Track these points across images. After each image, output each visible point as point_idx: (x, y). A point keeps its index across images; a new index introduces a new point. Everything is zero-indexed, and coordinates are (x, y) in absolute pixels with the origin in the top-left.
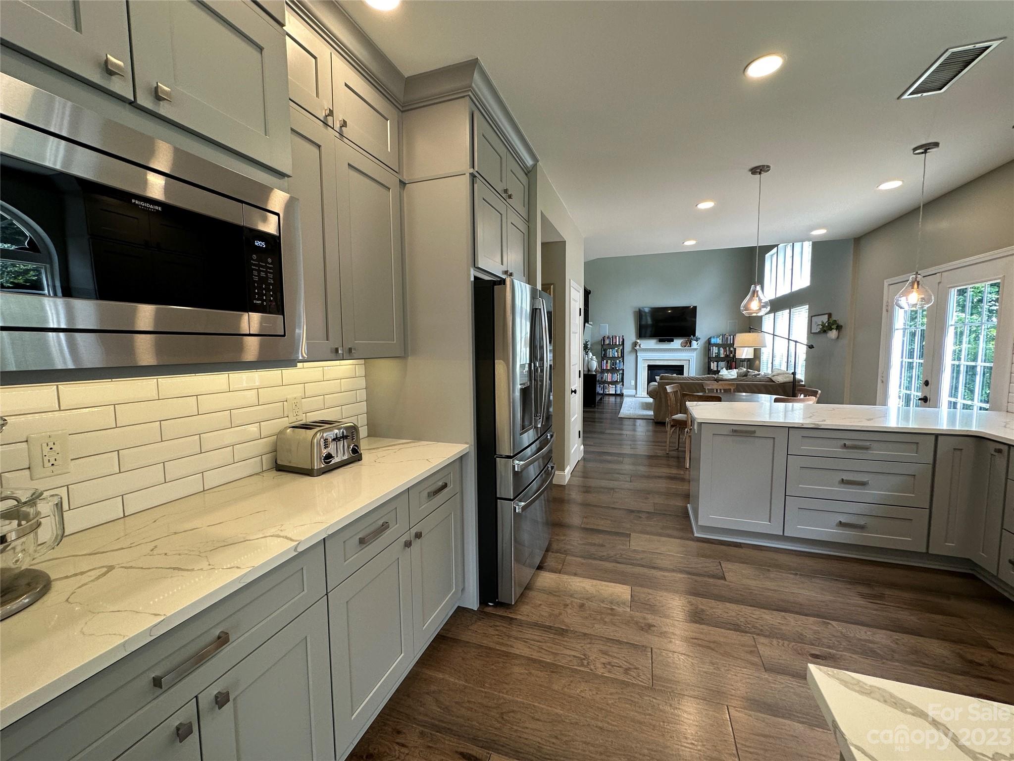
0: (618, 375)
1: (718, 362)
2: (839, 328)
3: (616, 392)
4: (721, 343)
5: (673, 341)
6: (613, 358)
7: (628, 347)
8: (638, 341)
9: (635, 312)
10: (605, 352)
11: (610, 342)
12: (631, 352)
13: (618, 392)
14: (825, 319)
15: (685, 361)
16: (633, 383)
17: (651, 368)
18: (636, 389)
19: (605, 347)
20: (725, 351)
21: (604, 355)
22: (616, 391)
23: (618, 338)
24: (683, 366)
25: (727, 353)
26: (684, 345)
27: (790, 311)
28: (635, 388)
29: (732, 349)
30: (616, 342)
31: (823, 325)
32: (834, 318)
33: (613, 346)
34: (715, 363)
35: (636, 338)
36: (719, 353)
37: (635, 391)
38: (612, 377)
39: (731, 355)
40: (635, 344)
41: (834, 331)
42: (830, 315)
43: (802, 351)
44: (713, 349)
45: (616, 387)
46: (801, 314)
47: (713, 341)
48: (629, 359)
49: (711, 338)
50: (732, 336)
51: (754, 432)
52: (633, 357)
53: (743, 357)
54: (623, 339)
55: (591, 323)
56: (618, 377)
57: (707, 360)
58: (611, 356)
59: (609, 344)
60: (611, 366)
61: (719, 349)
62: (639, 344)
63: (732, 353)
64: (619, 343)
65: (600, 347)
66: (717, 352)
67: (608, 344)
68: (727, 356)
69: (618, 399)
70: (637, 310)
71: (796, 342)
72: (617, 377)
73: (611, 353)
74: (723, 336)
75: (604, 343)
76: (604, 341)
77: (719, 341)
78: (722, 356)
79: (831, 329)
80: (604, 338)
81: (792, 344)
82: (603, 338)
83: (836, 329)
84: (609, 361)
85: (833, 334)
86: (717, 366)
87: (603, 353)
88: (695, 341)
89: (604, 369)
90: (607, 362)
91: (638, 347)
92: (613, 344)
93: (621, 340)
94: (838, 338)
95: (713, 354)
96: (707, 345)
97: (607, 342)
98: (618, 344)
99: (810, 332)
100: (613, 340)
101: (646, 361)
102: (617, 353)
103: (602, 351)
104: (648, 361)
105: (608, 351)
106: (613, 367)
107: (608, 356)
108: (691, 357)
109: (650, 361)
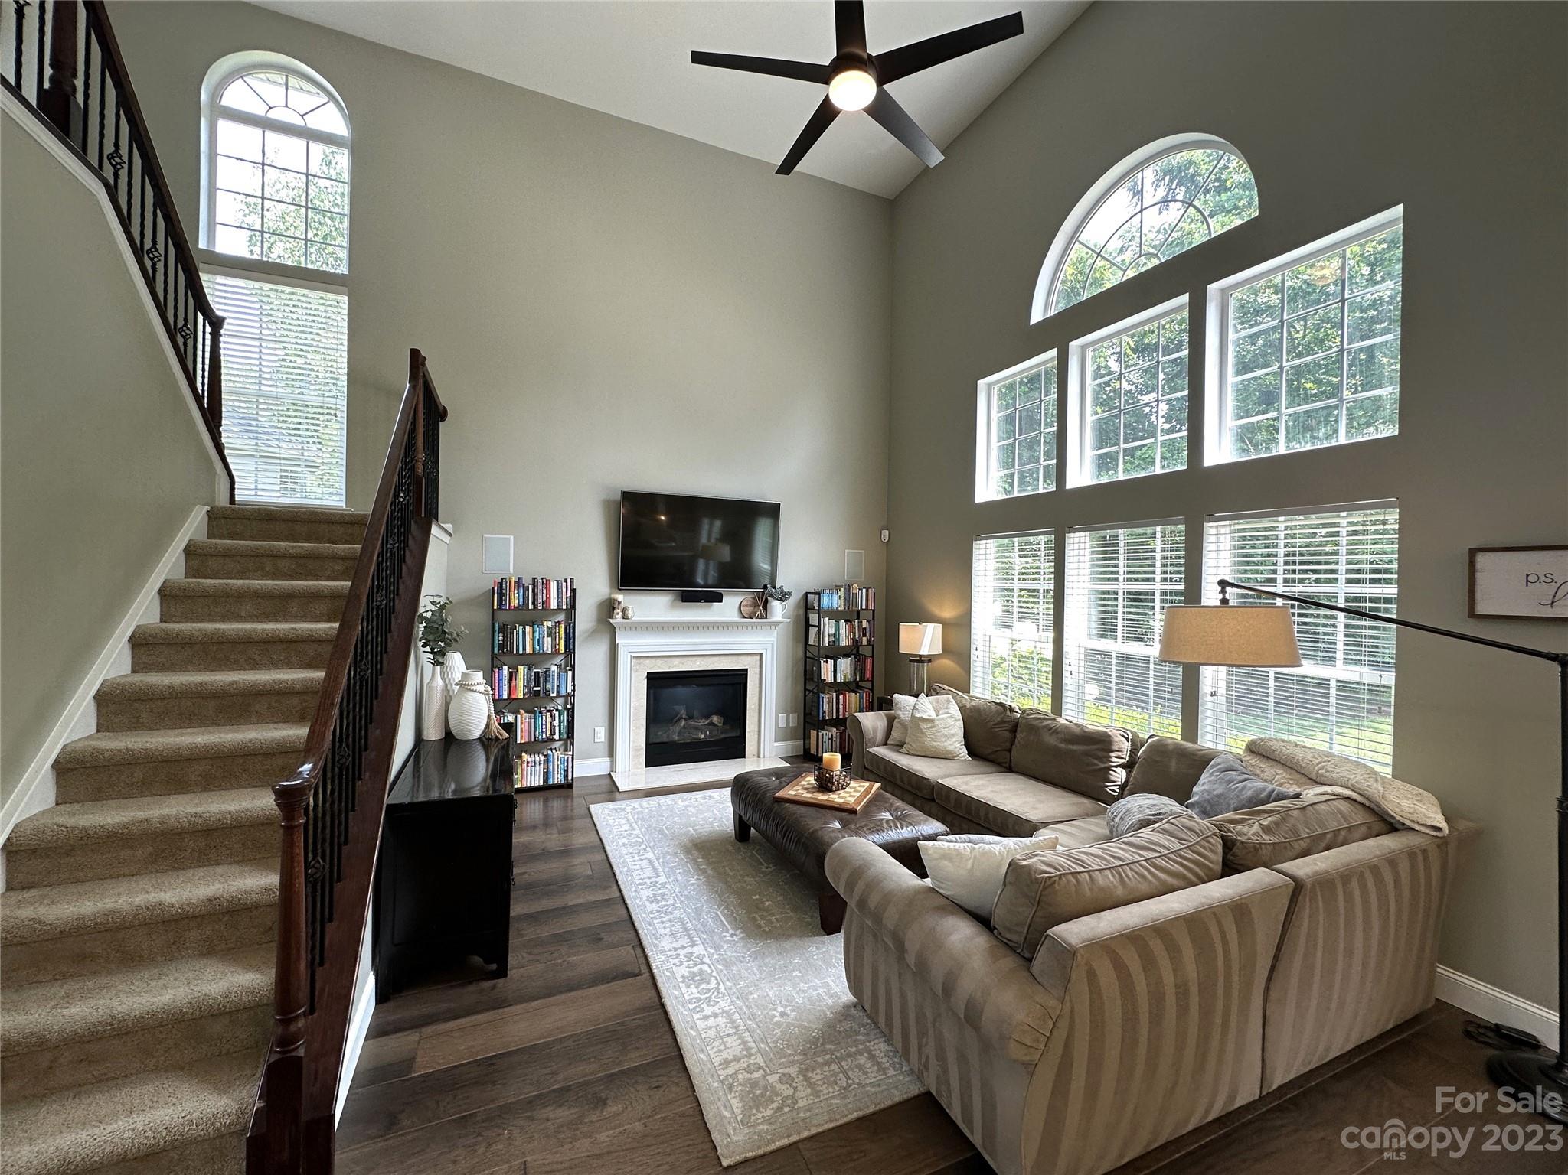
0: (553, 718)
1: (835, 659)
3: (546, 780)
4: (843, 608)
5: (719, 600)
6: (536, 658)
7: (585, 616)
8: (620, 597)
9: (609, 505)
10: (505, 637)
11: (526, 598)
12: (593, 634)
13: (556, 779)
15: (749, 658)
16: (602, 734)
17: (656, 681)
18: (612, 753)
19: (503, 618)
20: (851, 629)
21: (501, 647)
22: (546, 774)
23: (553, 586)
24: (745, 671)
25: (854, 634)
26: (749, 612)
28: (604, 748)
29: (865, 624)
30: (546, 602)
33: (532, 615)
34: (831, 662)
35: (611, 587)
36: (836, 635)
37: (608, 760)
38: (533, 727)
39: (864, 640)
40: (609, 607)
45: (547, 761)
47: (819, 601)
48: (590, 657)
49: (814, 593)
50: (864, 590)
52: (603, 649)
54: (573, 591)
55: (449, 527)
56: (556, 723)
57: (809, 656)
58: (529, 650)
59: (522, 608)
60: (527, 687)
62: (622, 606)
63: (865, 635)
64: (558, 602)
65: (482, 617)
66: (831, 631)
67: (517, 608)
68: (855, 642)
69: (556, 805)
70: (619, 496)
72: (550, 724)
73: (527, 639)
75: (500, 603)
76: (501, 595)
77: (836, 602)
78: (844, 642)
80: (501, 588)
82: (500, 585)
84: (521, 668)
86: (835, 671)
87: (499, 639)
88: (775, 602)
89: (501, 700)
90: (512, 676)
91: (617, 619)
92: (534, 607)
93: (566, 594)
96: (802, 612)
97: (514, 599)
98: (553, 606)
100: (535, 595)
101: (642, 660)
102: (550, 639)
103: (496, 634)
104: (648, 661)
105: (518, 634)
106: (535, 689)
107: (518, 650)
108: (765, 646)
109: (653, 660)
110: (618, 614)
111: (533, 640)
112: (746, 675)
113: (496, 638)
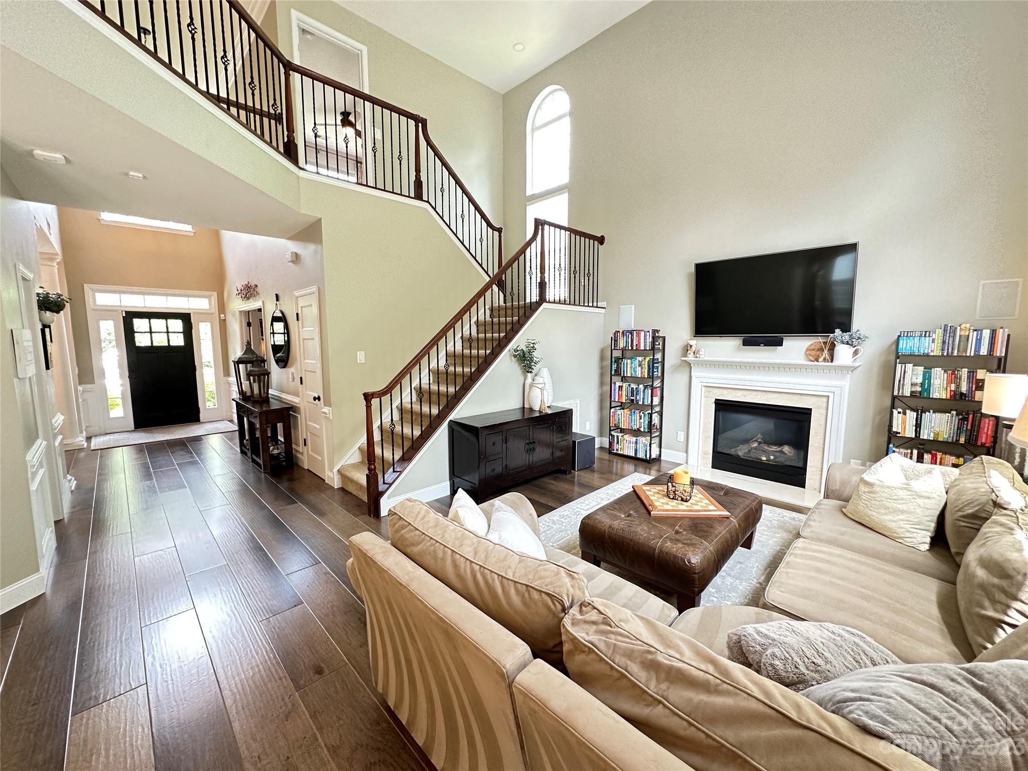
0: (640, 418)
1: (920, 411)
3: (636, 454)
4: (937, 352)
5: (781, 345)
6: (633, 379)
8: (693, 342)
10: (618, 365)
11: (627, 342)
13: (641, 455)
16: (682, 436)
17: (724, 407)
19: (617, 354)
20: (954, 378)
21: (615, 371)
22: (636, 450)
23: (642, 335)
24: (811, 409)
25: (958, 386)
26: (814, 355)
28: (685, 451)
29: (982, 374)
30: (638, 345)
33: (631, 353)
34: (911, 416)
35: (690, 335)
36: (924, 385)
37: (685, 454)
38: (630, 420)
39: (978, 395)
40: (687, 349)
44: (907, 371)
48: (674, 383)
49: (902, 338)
50: (987, 332)
52: (683, 378)
55: (603, 303)
56: (642, 420)
58: (629, 374)
59: (625, 348)
60: (628, 397)
61: (928, 373)
62: (694, 349)
63: (981, 388)
64: (645, 345)
65: (606, 353)
66: (920, 380)
67: (622, 348)
68: (958, 396)
72: (639, 421)
73: (628, 368)
75: (615, 346)
76: (616, 341)
77: (928, 346)
82: (615, 335)
84: (625, 384)
86: (918, 426)
87: (614, 366)
88: (848, 347)
90: (621, 388)
91: (690, 357)
92: (632, 349)
93: (649, 340)
95: (902, 387)
96: (889, 358)
97: (622, 344)
98: (642, 348)
100: (632, 341)
101: (711, 389)
102: (640, 368)
103: (613, 363)
104: (716, 390)
105: (624, 364)
106: (632, 398)
107: (624, 374)
108: (833, 389)
109: (720, 390)
110: (690, 354)
111: (631, 368)
112: (810, 414)
113: (613, 365)
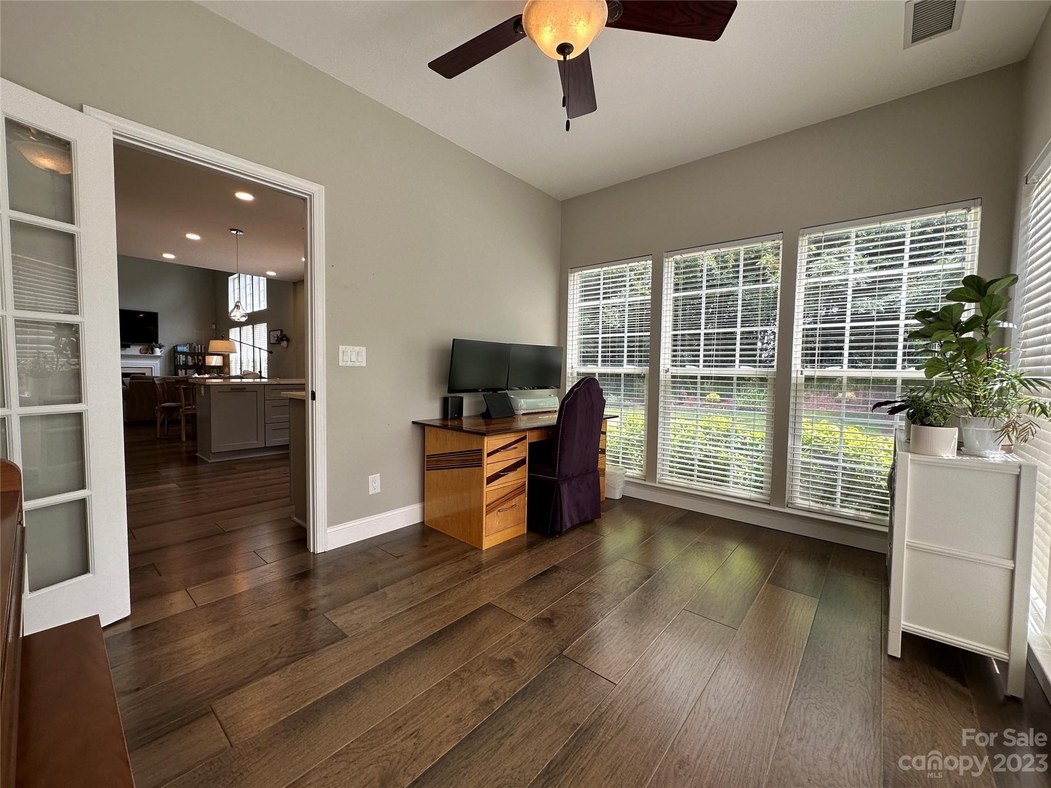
2: (288, 340)
4: (188, 351)
5: (129, 347)
14: (279, 333)
15: (147, 369)
20: (193, 359)
24: (145, 374)
25: (195, 361)
26: (145, 352)
27: (253, 327)
29: (200, 358)
31: (278, 337)
32: (284, 333)
36: (186, 361)
39: (200, 363)
41: (285, 342)
42: (282, 331)
43: (265, 355)
44: (180, 357)
46: (262, 329)
47: (179, 349)
49: (177, 346)
50: (199, 345)
51: (245, 389)
53: (213, 364)
57: (173, 368)
61: (186, 358)
66: (184, 360)
68: (195, 363)
71: (260, 349)
74: (191, 345)
77: (185, 349)
78: (190, 364)
79: (283, 340)
81: (257, 350)
83: (286, 340)
85: (284, 344)
86: (186, 374)
88: (158, 349)
94: (288, 346)
95: (180, 362)
96: (173, 353)
99: (269, 343)
